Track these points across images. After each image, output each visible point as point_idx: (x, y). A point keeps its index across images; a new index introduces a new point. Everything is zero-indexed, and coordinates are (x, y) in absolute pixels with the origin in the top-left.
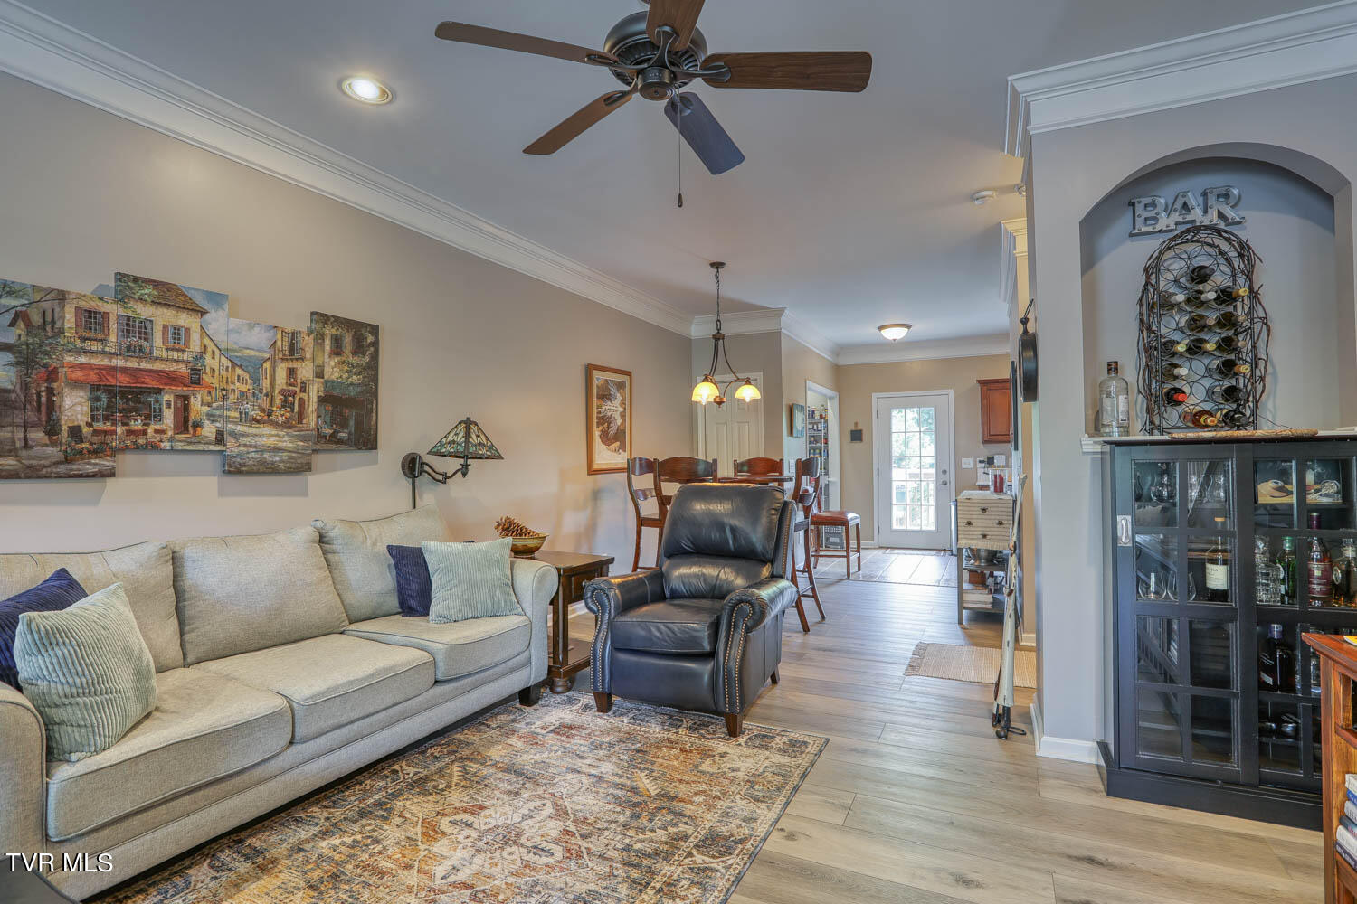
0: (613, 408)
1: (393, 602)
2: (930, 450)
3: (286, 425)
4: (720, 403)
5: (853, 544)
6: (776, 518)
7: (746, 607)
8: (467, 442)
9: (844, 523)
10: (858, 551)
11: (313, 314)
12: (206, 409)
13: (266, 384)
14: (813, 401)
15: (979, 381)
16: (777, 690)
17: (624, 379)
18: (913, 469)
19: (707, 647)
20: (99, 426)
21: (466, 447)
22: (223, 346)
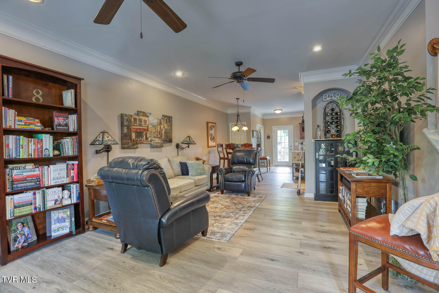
0: (212, 132)
1: (180, 173)
2: (287, 141)
3: (160, 138)
4: (239, 131)
5: (268, 165)
6: (255, 156)
7: (251, 172)
8: (190, 141)
9: (266, 159)
10: (270, 166)
11: (163, 115)
12: (149, 135)
13: (157, 130)
14: (258, 128)
15: (299, 123)
16: (255, 190)
17: (214, 125)
18: (283, 146)
19: (244, 179)
20: (136, 139)
21: (190, 142)
22: (151, 123)
